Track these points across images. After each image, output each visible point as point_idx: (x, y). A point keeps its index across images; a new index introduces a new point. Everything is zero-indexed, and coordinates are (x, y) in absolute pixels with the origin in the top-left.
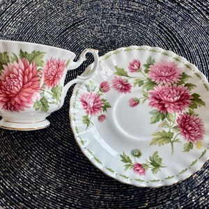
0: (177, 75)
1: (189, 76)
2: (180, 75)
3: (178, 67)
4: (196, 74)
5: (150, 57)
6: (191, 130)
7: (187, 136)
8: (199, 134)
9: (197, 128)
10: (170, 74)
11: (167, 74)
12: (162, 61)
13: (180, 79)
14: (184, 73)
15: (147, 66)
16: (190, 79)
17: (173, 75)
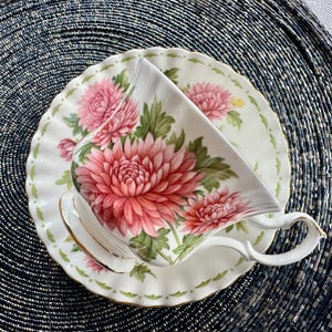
0: (112, 89)
1: (123, 72)
2: (115, 84)
3: (100, 82)
4: (123, 60)
5: (65, 119)
6: (208, 104)
7: (215, 113)
8: (219, 95)
9: (210, 94)
10: (105, 98)
11: (103, 104)
12: (79, 103)
13: (120, 87)
14: (114, 78)
15: (77, 129)
16: (126, 73)
17: (110, 95)
